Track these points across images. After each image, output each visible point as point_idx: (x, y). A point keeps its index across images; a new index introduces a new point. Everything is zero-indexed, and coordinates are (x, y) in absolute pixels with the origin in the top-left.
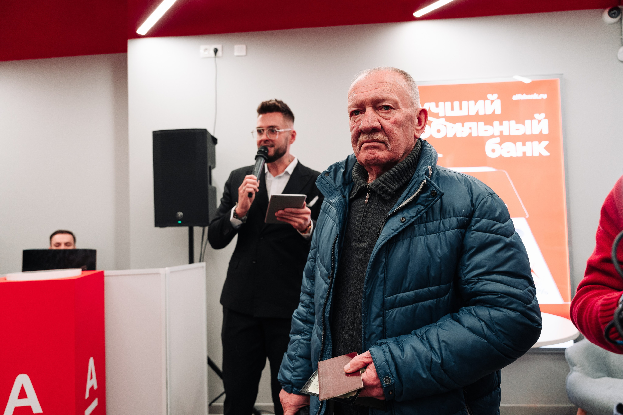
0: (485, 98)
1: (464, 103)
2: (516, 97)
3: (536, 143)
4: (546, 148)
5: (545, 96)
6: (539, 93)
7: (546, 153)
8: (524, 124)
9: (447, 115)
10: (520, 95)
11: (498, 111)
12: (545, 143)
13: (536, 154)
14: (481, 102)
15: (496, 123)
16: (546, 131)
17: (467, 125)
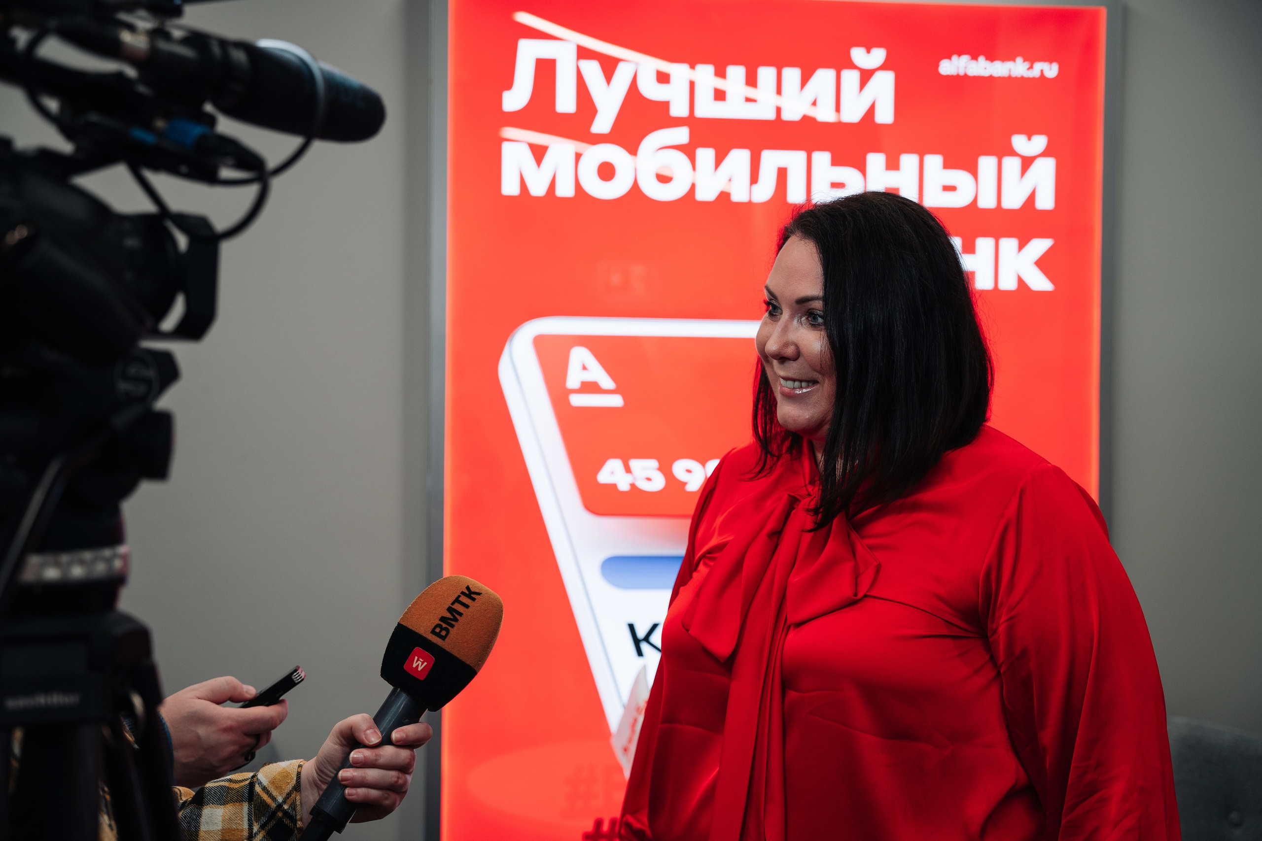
0: (843, 63)
1: (767, 74)
2: (949, 67)
3: (1009, 244)
4: (1042, 264)
5: (1051, 70)
6: (1031, 60)
7: (1040, 283)
8: (974, 171)
9: (700, 113)
10: (965, 58)
11: (885, 115)
12: (1040, 246)
13: (1008, 284)
14: (824, 77)
15: (876, 161)
16: (1046, 201)
17: (772, 159)
